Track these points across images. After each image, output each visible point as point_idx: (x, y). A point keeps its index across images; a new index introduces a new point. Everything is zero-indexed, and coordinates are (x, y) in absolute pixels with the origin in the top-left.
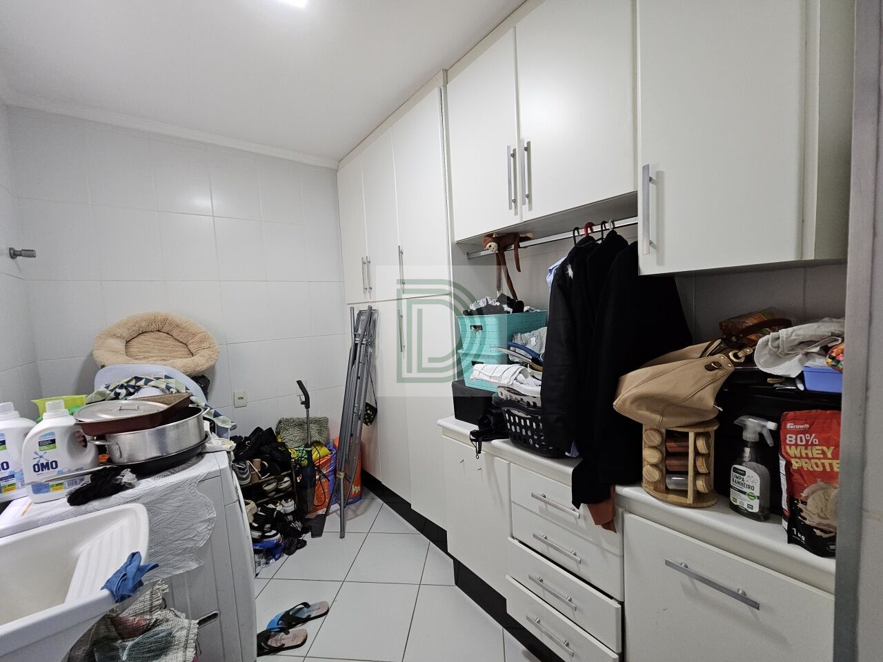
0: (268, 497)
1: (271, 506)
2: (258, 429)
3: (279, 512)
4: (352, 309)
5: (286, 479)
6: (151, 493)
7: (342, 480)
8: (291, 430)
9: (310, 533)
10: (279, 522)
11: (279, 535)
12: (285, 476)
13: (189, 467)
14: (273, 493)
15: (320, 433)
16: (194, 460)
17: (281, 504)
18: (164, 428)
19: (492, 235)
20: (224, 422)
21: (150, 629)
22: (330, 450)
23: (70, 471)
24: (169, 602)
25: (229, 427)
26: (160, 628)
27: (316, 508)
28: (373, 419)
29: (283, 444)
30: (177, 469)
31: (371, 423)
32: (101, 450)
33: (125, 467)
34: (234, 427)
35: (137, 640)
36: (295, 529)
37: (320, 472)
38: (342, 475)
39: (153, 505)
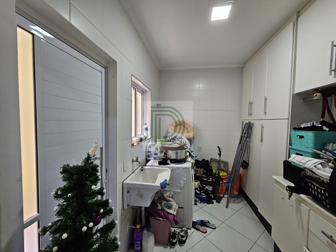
0: (204, 182)
1: (204, 185)
2: (204, 159)
3: (207, 189)
4: (243, 122)
5: (211, 179)
6: (173, 167)
7: (230, 187)
8: (214, 163)
9: (216, 201)
10: (206, 192)
11: (205, 196)
12: (210, 178)
13: (182, 164)
14: (206, 182)
15: (224, 167)
16: (183, 162)
17: (208, 186)
18: (177, 152)
19: (318, 89)
20: (193, 154)
21: (168, 201)
22: (228, 174)
23: (159, 157)
24: (173, 197)
25: (195, 156)
26: (170, 202)
27: (219, 193)
28: (246, 168)
29: (211, 167)
30: (179, 163)
31: (245, 169)
32: (165, 154)
33: (169, 159)
34: (196, 157)
35: (166, 202)
36: (211, 197)
37: (222, 181)
38: (230, 185)
39: (173, 171)
